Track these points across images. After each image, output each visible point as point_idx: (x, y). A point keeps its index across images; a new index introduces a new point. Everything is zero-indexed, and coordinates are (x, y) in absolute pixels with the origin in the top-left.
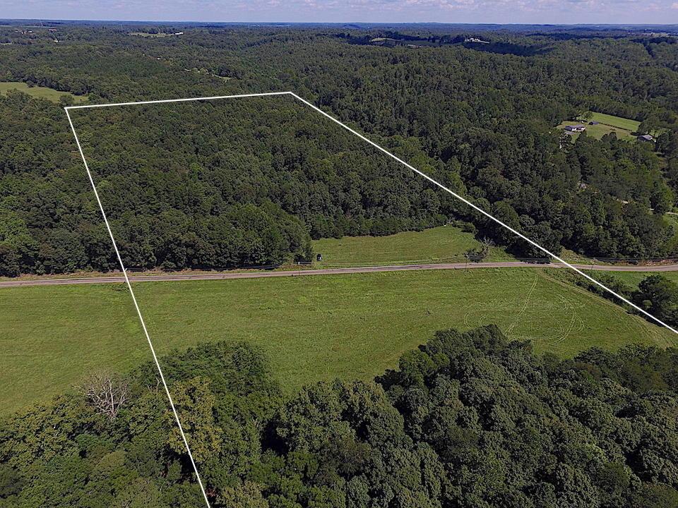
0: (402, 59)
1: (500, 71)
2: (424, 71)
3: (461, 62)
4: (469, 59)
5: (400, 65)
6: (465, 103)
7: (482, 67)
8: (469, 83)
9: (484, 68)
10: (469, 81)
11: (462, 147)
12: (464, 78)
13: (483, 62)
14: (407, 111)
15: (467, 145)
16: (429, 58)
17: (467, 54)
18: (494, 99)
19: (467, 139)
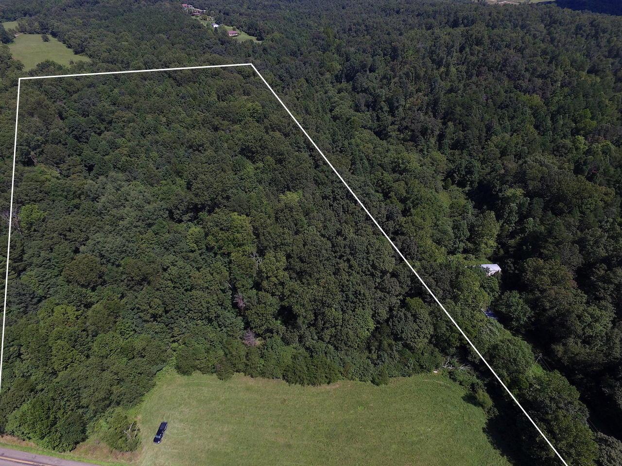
0: (466, 21)
1: (603, 43)
2: (487, 41)
3: (548, 26)
4: (560, 23)
5: (461, 29)
6: (537, 99)
7: (577, 34)
8: (551, 62)
9: (579, 36)
10: (552, 59)
11: (509, 192)
12: (544, 53)
13: (579, 28)
14: (443, 106)
15: (519, 192)
16: (502, 21)
17: (559, 16)
18: (585, 96)
19: (521, 179)
